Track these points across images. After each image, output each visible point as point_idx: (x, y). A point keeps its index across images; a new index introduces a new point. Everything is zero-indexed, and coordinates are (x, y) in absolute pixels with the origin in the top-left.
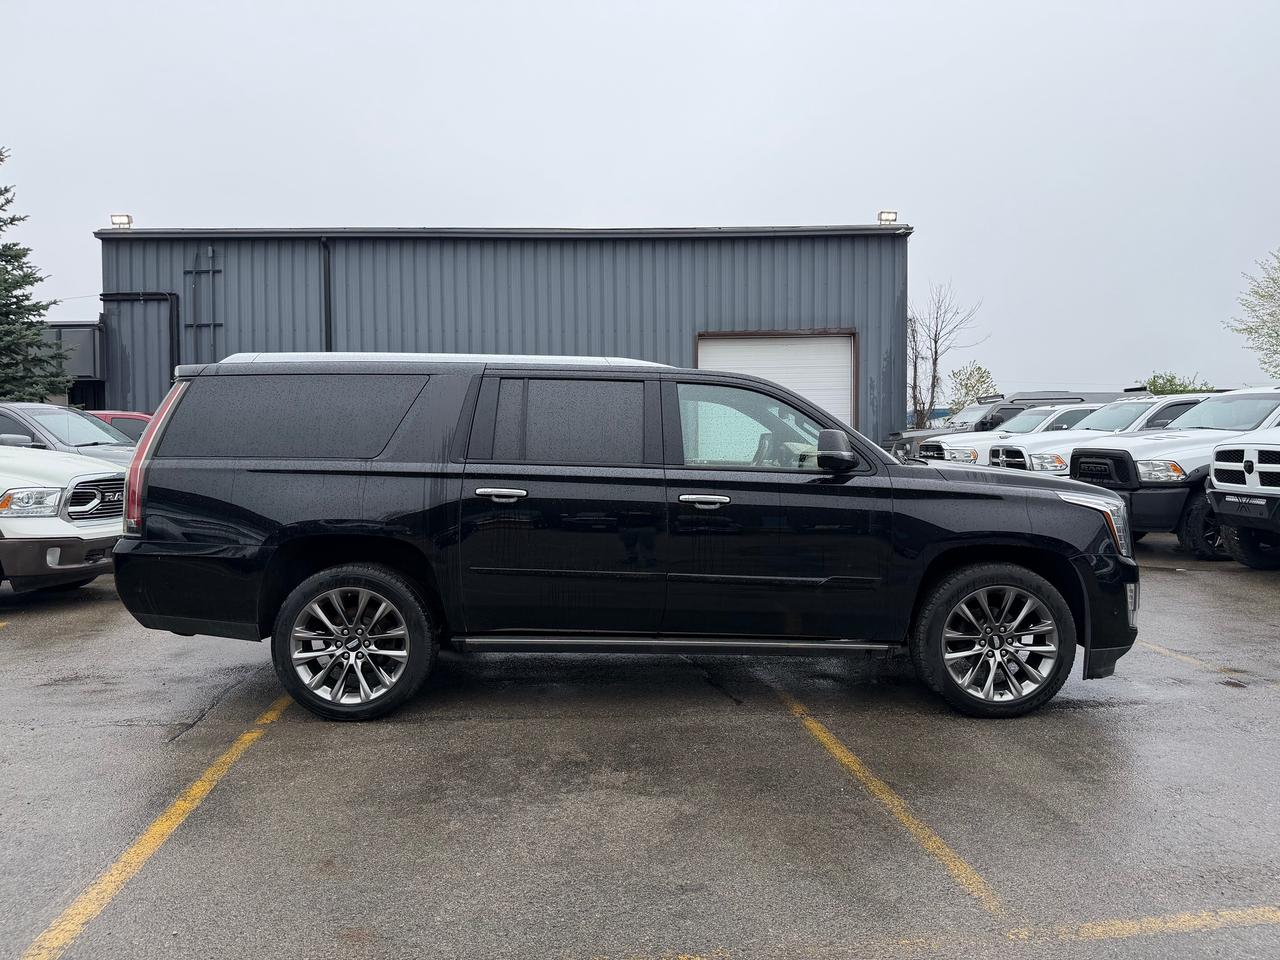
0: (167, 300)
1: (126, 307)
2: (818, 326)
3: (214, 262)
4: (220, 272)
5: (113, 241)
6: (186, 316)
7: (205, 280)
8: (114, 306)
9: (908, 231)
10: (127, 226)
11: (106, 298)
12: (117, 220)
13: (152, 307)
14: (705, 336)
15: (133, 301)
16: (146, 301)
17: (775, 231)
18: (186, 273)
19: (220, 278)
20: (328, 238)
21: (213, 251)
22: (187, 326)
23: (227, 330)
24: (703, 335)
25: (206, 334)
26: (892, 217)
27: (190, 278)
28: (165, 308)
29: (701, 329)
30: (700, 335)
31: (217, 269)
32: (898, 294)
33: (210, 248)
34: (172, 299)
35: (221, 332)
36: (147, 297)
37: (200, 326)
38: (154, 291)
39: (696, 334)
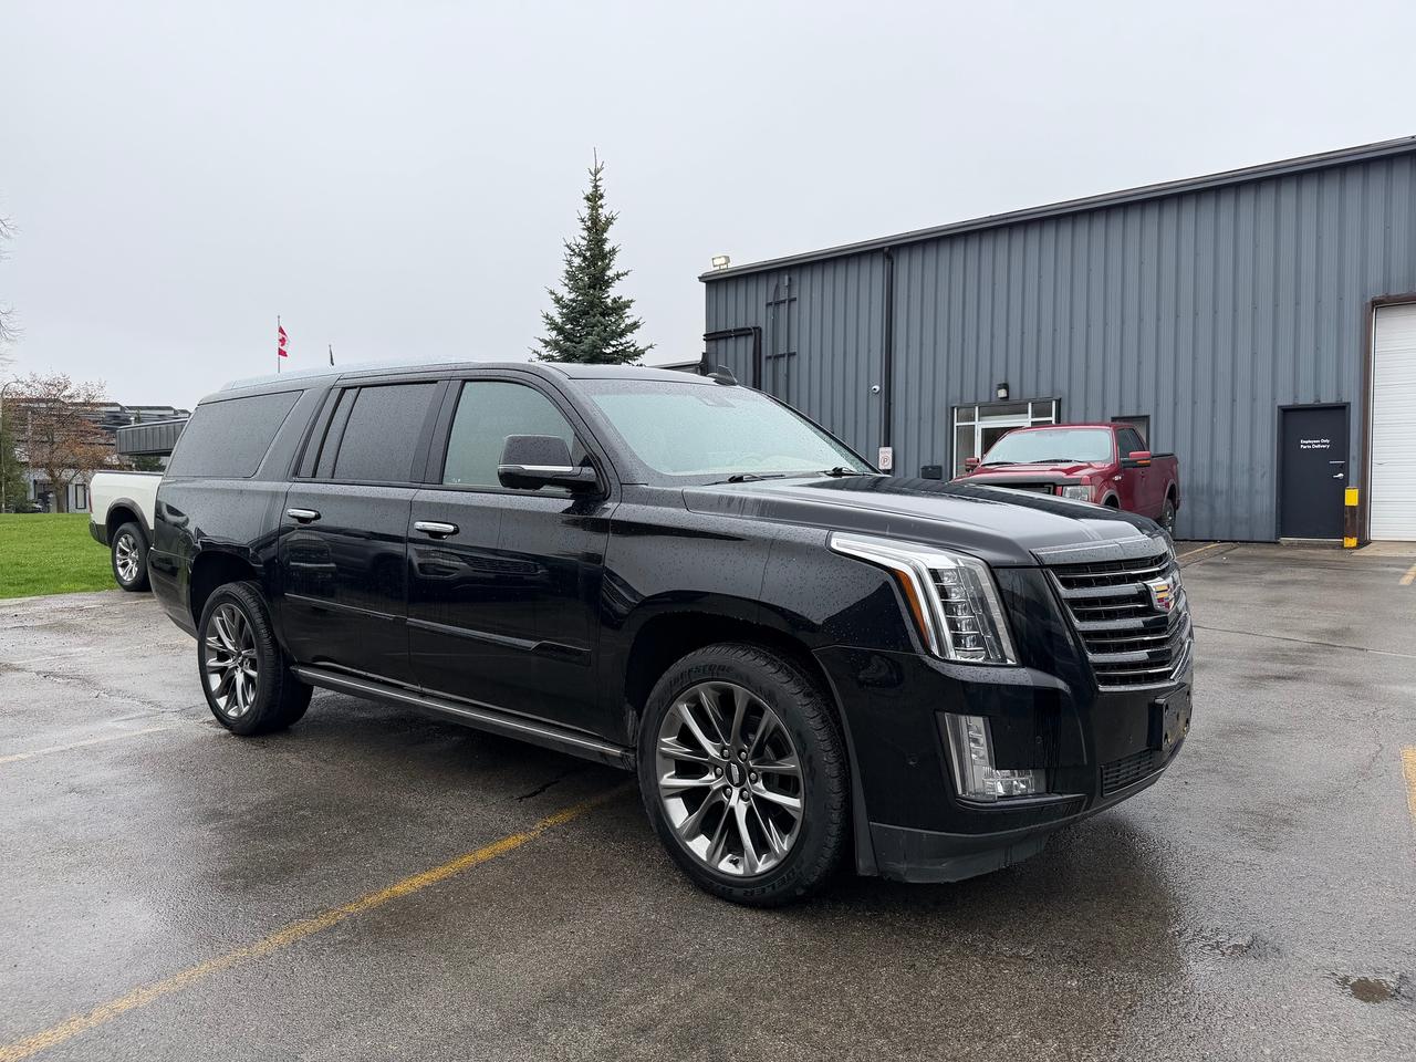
0: (751, 334)
1: (722, 344)
3: (789, 290)
4: (795, 299)
5: (714, 282)
6: (767, 350)
7: (783, 308)
8: (713, 344)
10: (725, 266)
11: (709, 337)
12: (717, 262)
13: (742, 341)
15: (726, 338)
16: (736, 336)
18: (768, 305)
19: (795, 306)
20: (890, 247)
21: (790, 279)
22: (768, 358)
23: (799, 359)
24: (1382, 302)
25: (783, 363)
27: (771, 309)
28: (751, 340)
29: (1379, 294)
31: (793, 297)
33: (787, 277)
34: (754, 333)
35: (794, 360)
36: (738, 333)
37: (777, 357)
38: (743, 326)
39: (1369, 300)
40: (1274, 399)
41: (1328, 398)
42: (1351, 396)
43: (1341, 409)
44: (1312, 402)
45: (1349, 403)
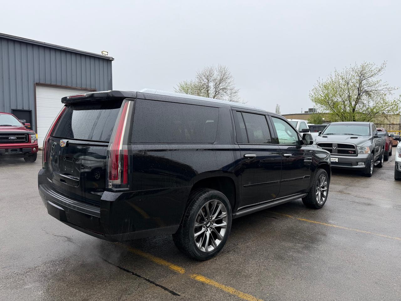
2: (84, 87)
9: (113, 59)
14: (39, 84)
17: (67, 49)
24: (38, 84)
26: (107, 53)
29: (38, 82)
30: (36, 84)
32: (109, 79)
39: (35, 83)
40: (10, 106)
41: (26, 108)
42: (32, 109)
43: (30, 112)
44: (21, 109)
45: (32, 110)
